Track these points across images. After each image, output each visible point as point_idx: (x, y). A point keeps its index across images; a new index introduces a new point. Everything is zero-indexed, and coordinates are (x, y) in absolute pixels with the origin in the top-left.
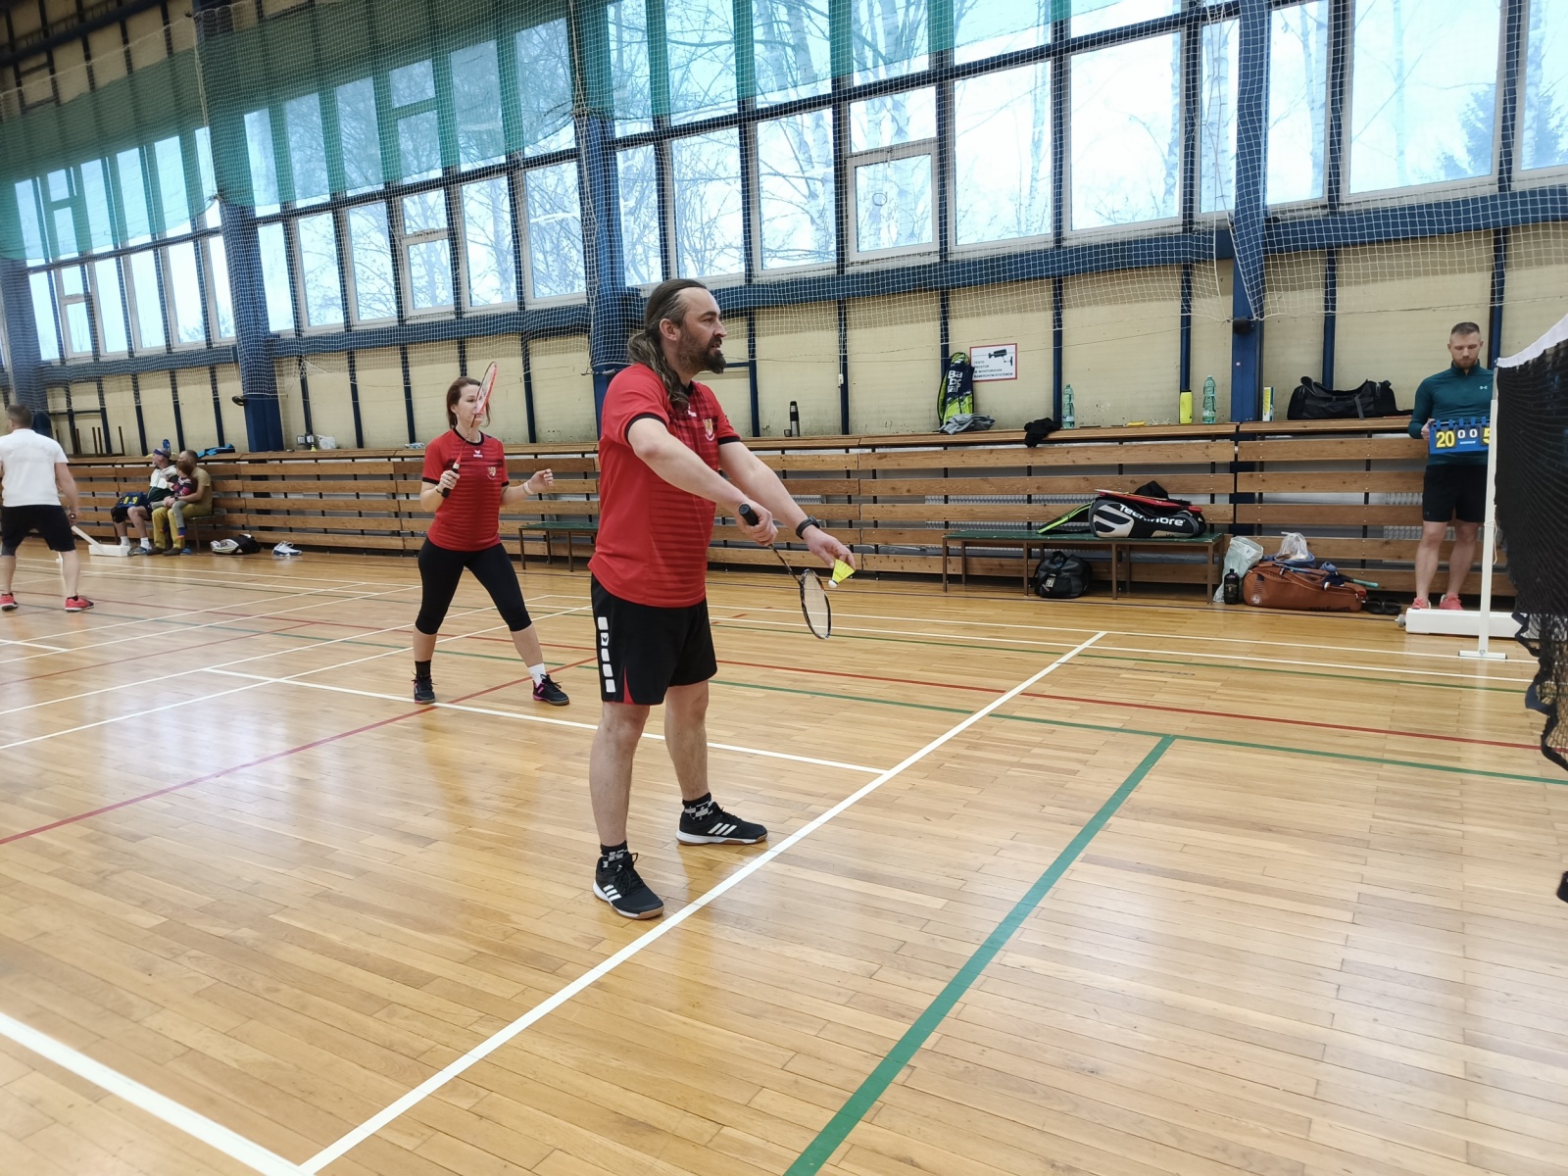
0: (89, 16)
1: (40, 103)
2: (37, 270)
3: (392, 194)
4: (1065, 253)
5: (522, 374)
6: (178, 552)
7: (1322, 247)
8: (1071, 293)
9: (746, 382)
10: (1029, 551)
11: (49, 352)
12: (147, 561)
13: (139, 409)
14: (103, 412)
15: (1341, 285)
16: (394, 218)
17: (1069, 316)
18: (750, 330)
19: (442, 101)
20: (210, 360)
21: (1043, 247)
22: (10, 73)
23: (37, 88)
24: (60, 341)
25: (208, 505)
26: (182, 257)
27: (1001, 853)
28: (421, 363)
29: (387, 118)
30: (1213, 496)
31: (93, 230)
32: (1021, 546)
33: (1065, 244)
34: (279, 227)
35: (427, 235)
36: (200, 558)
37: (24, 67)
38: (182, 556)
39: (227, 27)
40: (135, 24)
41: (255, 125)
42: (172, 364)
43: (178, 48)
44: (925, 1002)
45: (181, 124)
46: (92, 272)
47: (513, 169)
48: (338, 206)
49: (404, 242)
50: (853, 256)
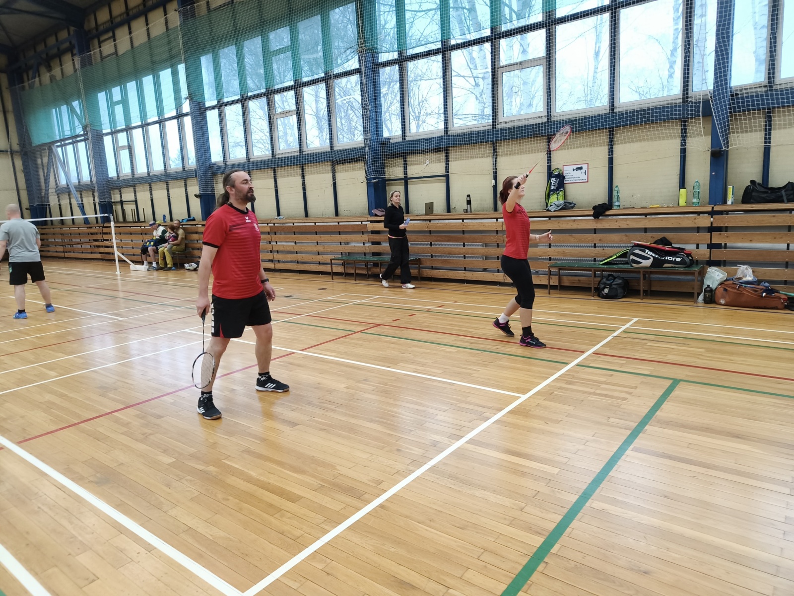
0: (131, 13)
1: (109, 55)
2: (107, 134)
3: (269, 94)
4: (616, 116)
5: (332, 183)
6: (170, 269)
7: (764, 109)
8: (618, 136)
9: (444, 185)
10: (595, 273)
11: (112, 173)
12: (155, 273)
13: (152, 200)
14: (136, 201)
15: (775, 129)
16: (270, 105)
17: (617, 148)
18: (447, 159)
19: (294, 47)
20: (184, 176)
21: (604, 112)
22: (96, 42)
23: (108, 48)
24: (117, 168)
25: (183, 246)
26: (172, 127)
27: (587, 444)
28: (283, 177)
29: (267, 55)
30: (698, 245)
31: (132, 115)
32: (591, 271)
33: (615, 110)
34: (216, 111)
35: (286, 114)
36: (180, 272)
37: (102, 38)
38: (171, 271)
39: (193, 15)
41: (206, 62)
42: (167, 178)
43: (171, 26)
44: (551, 526)
45: (171, 62)
46: (131, 135)
47: (328, 79)
48: (243, 100)
49: (275, 117)
50: (500, 119)
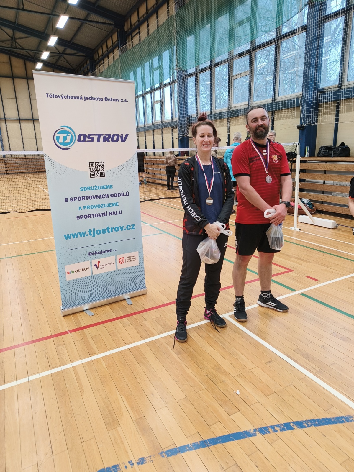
40: (160, 12)
